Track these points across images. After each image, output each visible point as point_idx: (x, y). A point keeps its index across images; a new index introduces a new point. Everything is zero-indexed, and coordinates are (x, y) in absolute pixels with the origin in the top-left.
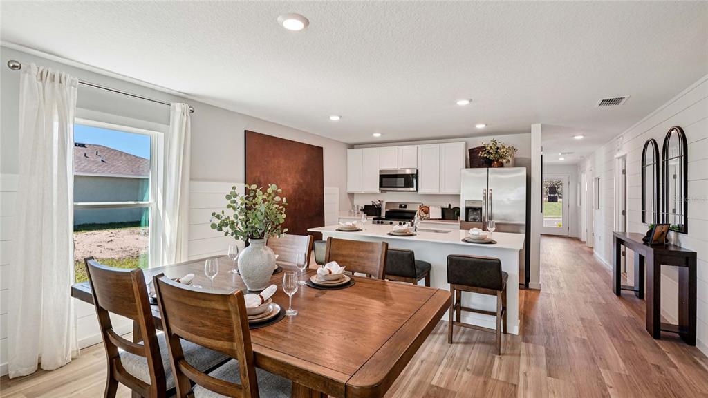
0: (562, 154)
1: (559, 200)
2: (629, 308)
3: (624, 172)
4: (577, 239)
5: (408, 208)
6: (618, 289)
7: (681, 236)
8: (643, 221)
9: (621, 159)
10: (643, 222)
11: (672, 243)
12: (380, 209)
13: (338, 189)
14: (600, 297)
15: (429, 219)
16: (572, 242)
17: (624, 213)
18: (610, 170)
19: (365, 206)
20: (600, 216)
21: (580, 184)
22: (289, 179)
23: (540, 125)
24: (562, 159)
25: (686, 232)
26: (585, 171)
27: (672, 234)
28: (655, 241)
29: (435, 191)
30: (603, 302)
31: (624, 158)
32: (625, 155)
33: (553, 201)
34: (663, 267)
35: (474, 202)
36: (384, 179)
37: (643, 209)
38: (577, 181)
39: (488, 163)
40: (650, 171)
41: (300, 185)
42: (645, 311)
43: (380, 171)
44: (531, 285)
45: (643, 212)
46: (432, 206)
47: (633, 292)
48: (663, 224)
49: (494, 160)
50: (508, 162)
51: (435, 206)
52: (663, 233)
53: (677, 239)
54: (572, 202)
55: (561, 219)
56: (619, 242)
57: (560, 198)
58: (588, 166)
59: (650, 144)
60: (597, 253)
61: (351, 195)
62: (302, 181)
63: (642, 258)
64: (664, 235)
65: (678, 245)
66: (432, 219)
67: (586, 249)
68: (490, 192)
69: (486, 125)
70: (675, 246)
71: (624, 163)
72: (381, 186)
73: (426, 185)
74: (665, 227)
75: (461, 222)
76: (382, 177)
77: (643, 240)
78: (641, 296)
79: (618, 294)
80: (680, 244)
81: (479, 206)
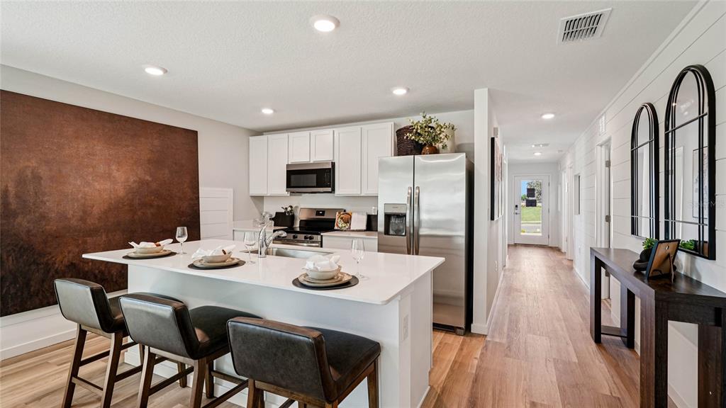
0: (535, 145)
1: (538, 204)
2: (613, 372)
3: (608, 164)
4: (557, 250)
5: (327, 216)
6: (598, 332)
7: (701, 263)
8: (634, 231)
9: (603, 146)
10: (633, 233)
11: (682, 273)
12: (293, 218)
13: (232, 190)
14: (571, 348)
15: (349, 230)
16: (551, 253)
17: (608, 219)
18: (591, 163)
19: (277, 213)
20: (580, 222)
21: (561, 184)
22: (116, 174)
23: (486, 89)
24: (538, 154)
25: (712, 256)
26: (565, 168)
27: (682, 257)
28: (654, 270)
29: (356, 192)
30: (575, 359)
31: (607, 144)
32: (609, 140)
33: (531, 206)
34: (672, 325)
35: (395, 205)
36: (293, 177)
37: (633, 214)
38: (558, 183)
39: (417, 149)
40: (645, 154)
41: (142, 183)
42: (637, 379)
43: (288, 165)
44: (475, 328)
45: (633, 219)
46: (355, 212)
47: (620, 338)
48: (667, 240)
49: (425, 145)
50: (445, 147)
51: (358, 212)
52: (668, 256)
53: (693, 267)
54: (552, 208)
55: (541, 225)
56: (599, 264)
57: (540, 202)
58: (568, 162)
59: (645, 110)
60: (577, 269)
61: (259, 199)
62: (148, 178)
63: (631, 297)
64: (671, 258)
65: (695, 278)
66: (353, 231)
67: (566, 263)
68: (417, 191)
69: (408, 90)
70: (688, 279)
71: (607, 152)
72: (289, 185)
73: (344, 184)
74: (671, 245)
75: (380, 233)
76: (290, 173)
77: (635, 267)
78: (630, 344)
79: (598, 340)
80: (699, 276)
81: (402, 211)
